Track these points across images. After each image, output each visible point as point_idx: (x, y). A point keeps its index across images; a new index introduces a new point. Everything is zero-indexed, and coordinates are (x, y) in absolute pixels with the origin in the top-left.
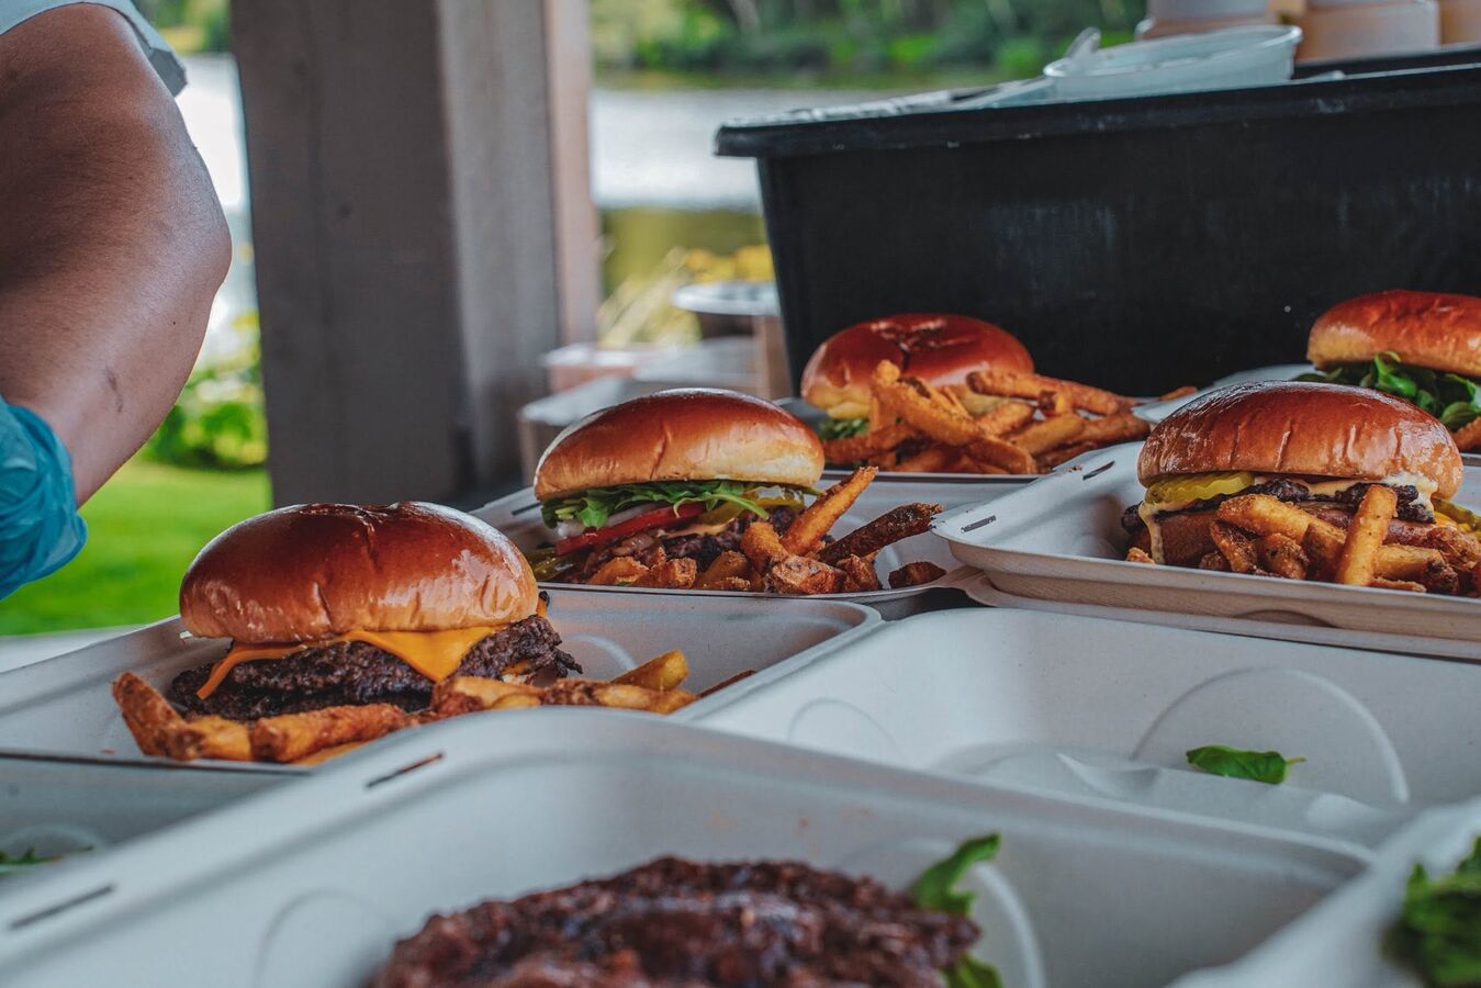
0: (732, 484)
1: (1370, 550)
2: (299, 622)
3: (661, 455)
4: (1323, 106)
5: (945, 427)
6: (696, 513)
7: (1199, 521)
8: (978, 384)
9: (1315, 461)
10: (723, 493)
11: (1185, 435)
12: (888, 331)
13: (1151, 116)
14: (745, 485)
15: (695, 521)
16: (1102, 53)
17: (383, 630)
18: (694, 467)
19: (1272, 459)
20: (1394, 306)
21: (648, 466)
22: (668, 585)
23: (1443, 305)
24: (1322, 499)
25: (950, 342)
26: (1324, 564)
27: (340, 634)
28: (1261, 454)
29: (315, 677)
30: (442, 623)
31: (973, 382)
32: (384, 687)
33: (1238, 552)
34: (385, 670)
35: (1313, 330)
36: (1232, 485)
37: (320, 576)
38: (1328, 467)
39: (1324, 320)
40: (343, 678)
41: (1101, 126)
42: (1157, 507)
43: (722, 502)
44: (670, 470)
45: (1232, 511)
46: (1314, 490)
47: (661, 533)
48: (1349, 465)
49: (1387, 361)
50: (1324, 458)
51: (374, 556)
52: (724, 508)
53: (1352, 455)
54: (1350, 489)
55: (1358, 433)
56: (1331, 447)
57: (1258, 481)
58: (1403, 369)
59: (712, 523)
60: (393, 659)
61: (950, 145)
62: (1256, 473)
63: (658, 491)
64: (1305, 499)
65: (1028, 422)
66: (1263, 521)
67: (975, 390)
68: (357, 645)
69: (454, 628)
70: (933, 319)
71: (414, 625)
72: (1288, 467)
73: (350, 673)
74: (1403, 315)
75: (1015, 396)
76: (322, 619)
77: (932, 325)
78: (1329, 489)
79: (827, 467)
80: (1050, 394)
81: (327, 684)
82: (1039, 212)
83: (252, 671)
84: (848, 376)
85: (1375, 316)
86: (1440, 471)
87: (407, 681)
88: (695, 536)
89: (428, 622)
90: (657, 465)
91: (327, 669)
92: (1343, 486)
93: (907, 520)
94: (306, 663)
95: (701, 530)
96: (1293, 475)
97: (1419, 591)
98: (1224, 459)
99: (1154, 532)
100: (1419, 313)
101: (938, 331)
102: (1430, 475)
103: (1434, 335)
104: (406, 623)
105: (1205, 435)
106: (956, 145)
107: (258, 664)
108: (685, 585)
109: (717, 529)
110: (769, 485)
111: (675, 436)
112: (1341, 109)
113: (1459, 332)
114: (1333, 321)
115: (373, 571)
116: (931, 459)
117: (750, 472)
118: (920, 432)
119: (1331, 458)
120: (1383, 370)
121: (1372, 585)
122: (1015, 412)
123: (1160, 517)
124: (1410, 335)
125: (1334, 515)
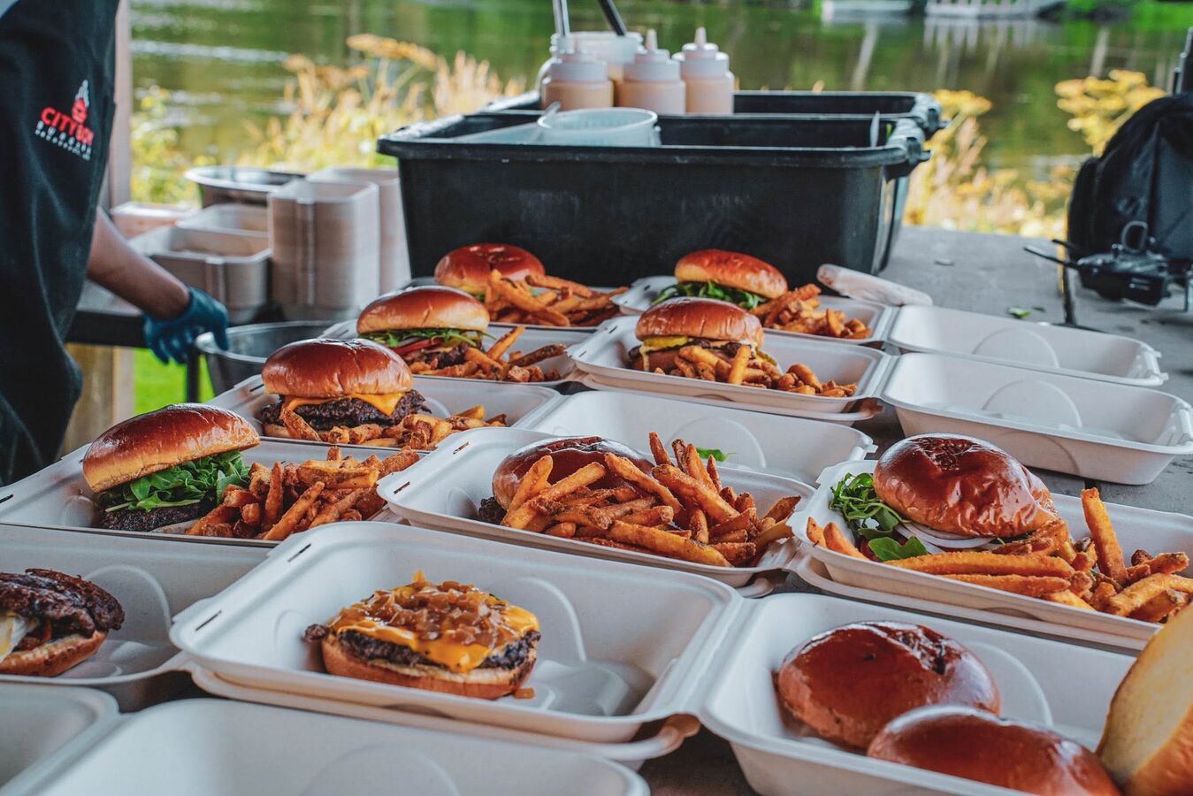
0: (454, 330)
1: (741, 370)
2: (331, 389)
3: (427, 316)
4: (678, 160)
5: (526, 303)
6: (440, 342)
7: (670, 354)
8: (531, 281)
9: (714, 333)
10: (451, 334)
11: (660, 319)
12: (478, 251)
13: (601, 156)
14: (462, 331)
15: (438, 345)
16: (561, 114)
17: (363, 393)
18: (442, 322)
19: (697, 331)
20: (715, 258)
21: (421, 321)
22: (453, 376)
23: (736, 258)
24: (716, 348)
25: (510, 259)
26: (722, 376)
27: (346, 395)
28: (693, 329)
29: (341, 412)
30: (386, 391)
31: (528, 279)
32: (369, 417)
33: (688, 370)
34: (367, 410)
35: (678, 265)
36: (681, 341)
37: (338, 370)
38: (719, 336)
39: (684, 260)
40: (352, 413)
41: (577, 159)
42: (649, 348)
43: (451, 338)
44: (431, 323)
45: (684, 352)
46: (712, 344)
47: (423, 350)
48: (727, 335)
49: (713, 282)
50: (717, 332)
51: (358, 363)
52: (452, 340)
53: (729, 331)
54: (727, 345)
55: (731, 322)
56: (721, 327)
57: (691, 340)
58: (718, 286)
59: (447, 347)
60: (370, 405)
61: (504, 161)
62: (690, 337)
63: (423, 332)
64: (709, 348)
65: (555, 301)
66: (697, 357)
67: (529, 283)
68: (354, 400)
69: (390, 393)
70: (499, 246)
71: (375, 392)
72: (704, 335)
73: (355, 411)
74: (719, 262)
75: (548, 287)
76: (339, 389)
77: (499, 250)
78: (718, 344)
79: (491, 320)
80: (566, 288)
81: (346, 415)
82: (543, 195)
83: (307, 408)
84: (465, 273)
85: (707, 262)
86: (758, 338)
87: (377, 415)
88: (438, 353)
89: (381, 391)
90: (425, 321)
91: (346, 409)
92: (724, 343)
93: (550, 350)
94: (336, 405)
95: (442, 350)
96: (705, 338)
97: (764, 388)
98: (678, 330)
99: (646, 359)
100: (726, 262)
101: (502, 253)
102: (756, 340)
103: (733, 272)
104: (373, 391)
105: (669, 320)
106: (507, 161)
107: (309, 406)
108: (460, 376)
109: (448, 350)
110: (471, 331)
111: (434, 308)
112: (686, 162)
113: (743, 272)
114: (689, 262)
115: (359, 369)
116: (515, 316)
117: (464, 325)
118: (513, 304)
119: (721, 331)
120: (711, 286)
121: (743, 384)
122: (551, 296)
123: (649, 353)
124: (723, 272)
125: (720, 355)
